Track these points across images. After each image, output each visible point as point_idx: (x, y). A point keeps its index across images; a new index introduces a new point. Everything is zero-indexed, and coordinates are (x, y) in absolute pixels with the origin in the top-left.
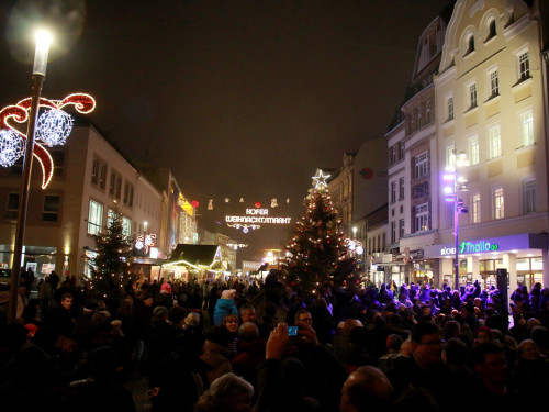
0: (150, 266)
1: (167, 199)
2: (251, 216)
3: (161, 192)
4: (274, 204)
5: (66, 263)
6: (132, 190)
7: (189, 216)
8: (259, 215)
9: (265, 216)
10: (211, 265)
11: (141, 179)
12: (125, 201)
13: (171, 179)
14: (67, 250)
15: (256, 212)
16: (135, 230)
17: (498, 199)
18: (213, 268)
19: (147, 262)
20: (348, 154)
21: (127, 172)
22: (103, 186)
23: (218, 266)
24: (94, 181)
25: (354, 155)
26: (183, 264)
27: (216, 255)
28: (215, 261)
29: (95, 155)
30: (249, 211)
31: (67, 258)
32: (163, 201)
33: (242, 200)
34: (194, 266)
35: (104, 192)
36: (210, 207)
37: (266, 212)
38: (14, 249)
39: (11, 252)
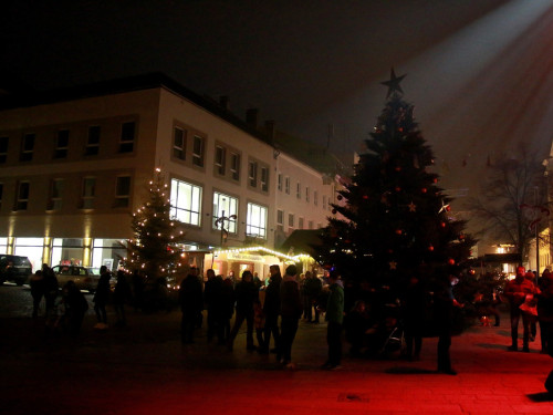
11: (282, 156)
12: (252, 184)
16: (281, 221)
22: (199, 162)
24: (181, 155)
29: (176, 121)
35: (204, 171)
38: (87, 244)
39: (84, 247)
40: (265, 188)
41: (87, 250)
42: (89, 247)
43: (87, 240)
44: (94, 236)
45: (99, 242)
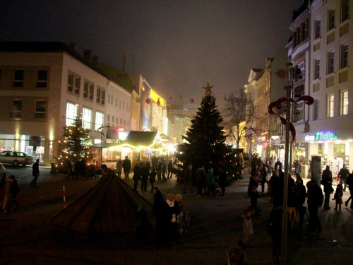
0: (101, 148)
5: (51, 147)
6: (104, 93)
10: (153, 145)
11: (112, 84)
12: (98, 101)
13: (142, 80)
14: (51, 137)
16: (108, 120)
17: (345, 100)
18: (155, 147)
20: (268, 59)
21: (98, 80)
22: (77, 92)
24: (70, 89)
25: (272, 60)
26: (127, 146)
27: (156, 138)
28: (154, 142)
29: (69, 71)
31: (51, 143)
35: (79, 97)
38: (17, 137)
39: (15, 140)
40: (103, 103)
41: (17, 142)
42: (19, 140)
43: (17, 136)
44: (21, 133)
45: (24, 137)
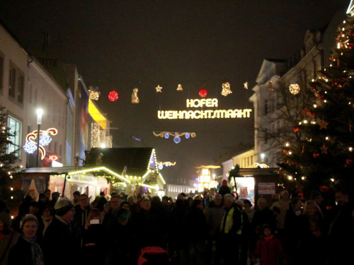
0: (47, 176)
1: (73, 103)
2: (194, 109)
3: (65, 91)
4: (226, 91)
6: (22, 79)
7: (101, 129)
8: (205, 108)
9: (214, 109)
10: (145, 176)
11: (34, 65)
12: (11, 93)
13: (78, 79)
15: (201, 103)
18: (147, 182)
19: (44, 170)
23: (152, 180)
26: (102, 173)
27: (151, 162)
28: (149, 171)
30: (190, 103)
32: (68, 102)
33: (179, 88)
34: (121, 177)
36: (136, 100)
37: (214, 102)
40: (21, 100)
